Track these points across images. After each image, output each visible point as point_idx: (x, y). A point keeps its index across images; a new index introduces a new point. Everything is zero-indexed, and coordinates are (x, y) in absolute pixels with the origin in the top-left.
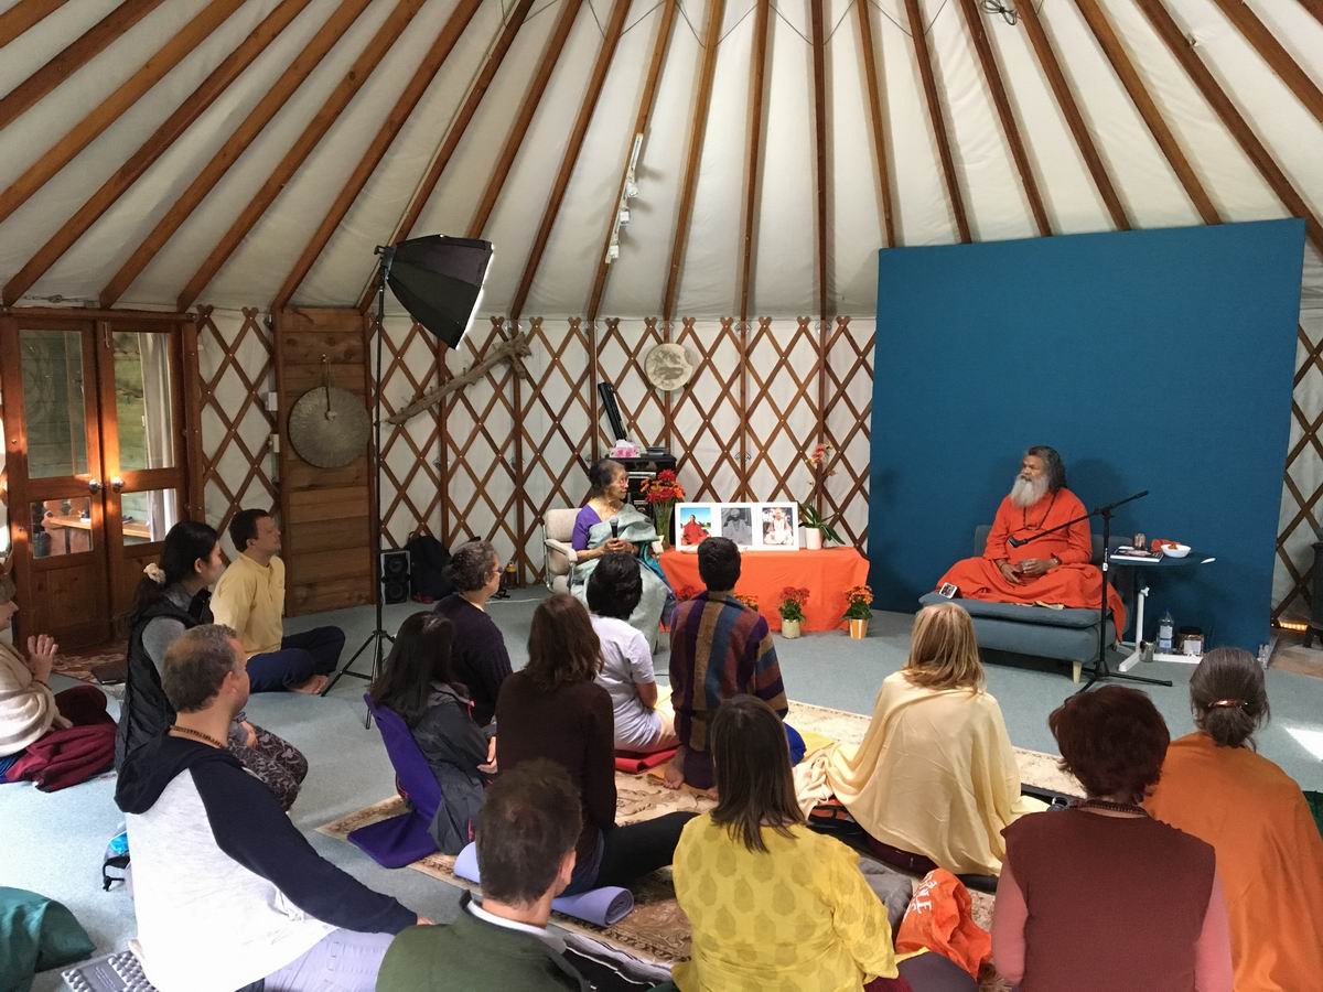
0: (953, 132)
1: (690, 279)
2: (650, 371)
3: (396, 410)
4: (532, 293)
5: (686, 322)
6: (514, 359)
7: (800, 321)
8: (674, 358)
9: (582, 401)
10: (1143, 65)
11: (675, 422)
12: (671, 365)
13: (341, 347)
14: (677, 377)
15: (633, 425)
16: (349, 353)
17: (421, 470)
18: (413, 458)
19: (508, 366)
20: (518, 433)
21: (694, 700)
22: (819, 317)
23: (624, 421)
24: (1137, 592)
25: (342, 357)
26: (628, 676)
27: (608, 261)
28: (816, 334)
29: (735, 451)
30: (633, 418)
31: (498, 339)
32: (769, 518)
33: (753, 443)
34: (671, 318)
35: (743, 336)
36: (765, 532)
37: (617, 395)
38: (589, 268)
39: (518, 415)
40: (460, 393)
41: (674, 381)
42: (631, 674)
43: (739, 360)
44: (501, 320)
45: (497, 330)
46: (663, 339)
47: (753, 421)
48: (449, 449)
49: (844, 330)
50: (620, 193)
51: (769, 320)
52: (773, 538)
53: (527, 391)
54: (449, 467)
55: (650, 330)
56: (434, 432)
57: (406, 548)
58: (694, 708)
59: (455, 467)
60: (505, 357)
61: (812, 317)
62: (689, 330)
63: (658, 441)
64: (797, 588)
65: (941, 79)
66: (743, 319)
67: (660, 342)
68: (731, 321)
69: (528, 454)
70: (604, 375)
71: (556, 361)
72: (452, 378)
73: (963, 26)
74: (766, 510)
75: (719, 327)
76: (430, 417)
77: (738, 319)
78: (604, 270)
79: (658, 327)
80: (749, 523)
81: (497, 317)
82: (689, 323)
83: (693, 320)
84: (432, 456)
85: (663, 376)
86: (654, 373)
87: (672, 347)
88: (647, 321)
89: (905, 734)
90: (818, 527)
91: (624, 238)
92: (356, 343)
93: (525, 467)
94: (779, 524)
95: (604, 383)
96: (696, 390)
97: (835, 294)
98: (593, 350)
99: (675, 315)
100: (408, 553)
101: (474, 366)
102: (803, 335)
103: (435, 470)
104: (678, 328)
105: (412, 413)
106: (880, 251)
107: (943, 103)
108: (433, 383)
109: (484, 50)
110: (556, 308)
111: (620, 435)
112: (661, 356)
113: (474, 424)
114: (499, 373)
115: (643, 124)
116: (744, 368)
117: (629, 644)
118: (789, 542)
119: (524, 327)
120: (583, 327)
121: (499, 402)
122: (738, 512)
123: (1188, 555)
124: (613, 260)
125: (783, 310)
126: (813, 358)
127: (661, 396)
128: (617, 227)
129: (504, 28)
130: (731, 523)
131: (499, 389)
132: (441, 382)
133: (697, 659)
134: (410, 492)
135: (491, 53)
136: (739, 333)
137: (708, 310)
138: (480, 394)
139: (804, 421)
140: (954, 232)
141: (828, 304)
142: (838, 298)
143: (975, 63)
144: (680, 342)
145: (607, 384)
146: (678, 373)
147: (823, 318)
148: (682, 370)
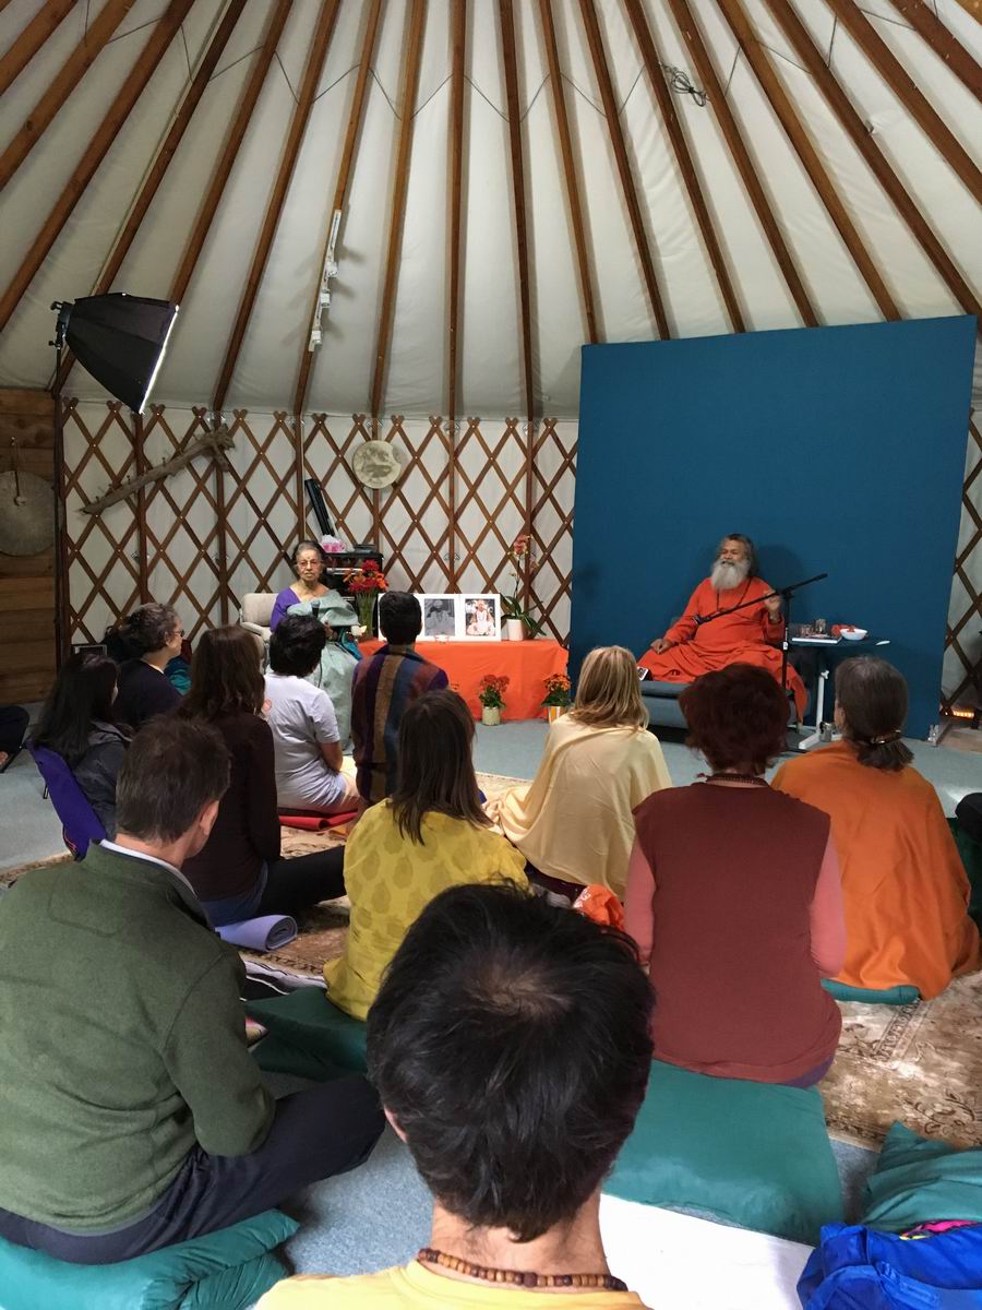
0: (649, 221)
1: (397, 373)
2: (358, 468)
3: (92, 500)
4: (233, 382)
5: (393, 419)
6: (216, 449)
7: (508, 422)
8: (382, 455)
9: (288, 497)
10: (826, 153)
11: (384, 521)
12: (378, 462)
13: (32, 430)
14: (385, 474)
15: (341, 524)
16: (40, 437)
17: (119, 563)
18: (110, 551)
19: (211, 459)
20: (221, 528)
21: (374, 753)
22: (526, 418)
23: (332, 520)
24: (818, 675)
25: (33, 440)
26: (311, 736)
27: (311, 349)
28: (524, 436)
29: (444, 552)
30: (341, 517)
31: (200, 430)
32: (472, 609)
33: (461, 544)
34: (379, 415)
35: (452, 435)
36: (468, 623)
37: (325, 492)
38: (293, 355)
39: (222, 510)
40: (160, 484)
41: (382, 479)
42: (315, 734)
43: (448, 460)
44: (204, 411)
45: (199, 421)
46: (371, 436)
47: (461, 522)
48: (149, 542)
49: (551, 432)
50: (321, 275)
51: (477, 421)
52: (476, 629)
53: (230, 485)
54: (148, 562)
55: (359, 427)
56: (133, 524)
57: (103, 642)
58: (374, 761)
59: (155, 562)
60: (206, 449)
61: (520, 418)
62: (398, 428)
63: (367, 539)
64: (497, 676)
65: (635, 164)
66: (452, 418)
67: (367, 439)
68: (439, 421)
69: (233, 550)
70: (311, 472)
71: (261, 456)
72: (150, 468)
73: (655, 108)
74: (469, 601)
75: (428, 426)
76: (129, 509)
77: (447, 418)
78: (308, 360)
79: (367, 424)
80: (452, 614)
81: (199, 408)
82: (397, 421)
83: (402, 418)
84: (131, 549)
85: (371, 474)
86: (362, 470)
87: (381, 444)
88: (355, 418)
89: (568, 772)
90: (520, 619)
91: (326, 326)
92: (47, 427)
93: (229, 563)
94: (482, 615)
95: (311, 480)
96: (405, 490)
97: (541, 393)
98: (300, 445)
99: (384, 412)
100: (105, 646)
101: (175, 456)
102: (511, 437)
103: (134, 564)
104: (387, 426)
105: (109, 501)
106: (583, 347)
107: (638, 190)
108: (131, 472)
109: (171, 109)
110: (261, 401)
111: (327, 530)
112: (368, 452)
113: (174, 518)
114: (201, 465)
115: (341, 199)
116: (453, 467)
117: (311, 703)
118: (492, 632)
119: (227, 419)
120: (289, 422)
121: (201, 495)
122: (441, 603)
123: (865, 639)
124: (318, 347)
125: (492, 410)
126: (520, 460)
127: (369, 494)
128: (319, 313)
129: (190, 84)
130: (434, 613)
131: (201, 483)
132: (140, 472)
133: (377, 711)
134: (107, 585)
135: (178, 111)
136: (448, 432)
137: (416, 407)
138: (182, 486)
139: (511, 523)
140: (653, 329)
141: (534, 403)
142: (544, 398)
143: (668, 147)
144: (389, 439)
145: (314, 481)
146: (386, 470)
147: (530, 419)
148: (389, 468)
